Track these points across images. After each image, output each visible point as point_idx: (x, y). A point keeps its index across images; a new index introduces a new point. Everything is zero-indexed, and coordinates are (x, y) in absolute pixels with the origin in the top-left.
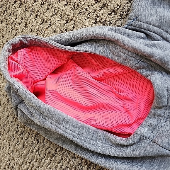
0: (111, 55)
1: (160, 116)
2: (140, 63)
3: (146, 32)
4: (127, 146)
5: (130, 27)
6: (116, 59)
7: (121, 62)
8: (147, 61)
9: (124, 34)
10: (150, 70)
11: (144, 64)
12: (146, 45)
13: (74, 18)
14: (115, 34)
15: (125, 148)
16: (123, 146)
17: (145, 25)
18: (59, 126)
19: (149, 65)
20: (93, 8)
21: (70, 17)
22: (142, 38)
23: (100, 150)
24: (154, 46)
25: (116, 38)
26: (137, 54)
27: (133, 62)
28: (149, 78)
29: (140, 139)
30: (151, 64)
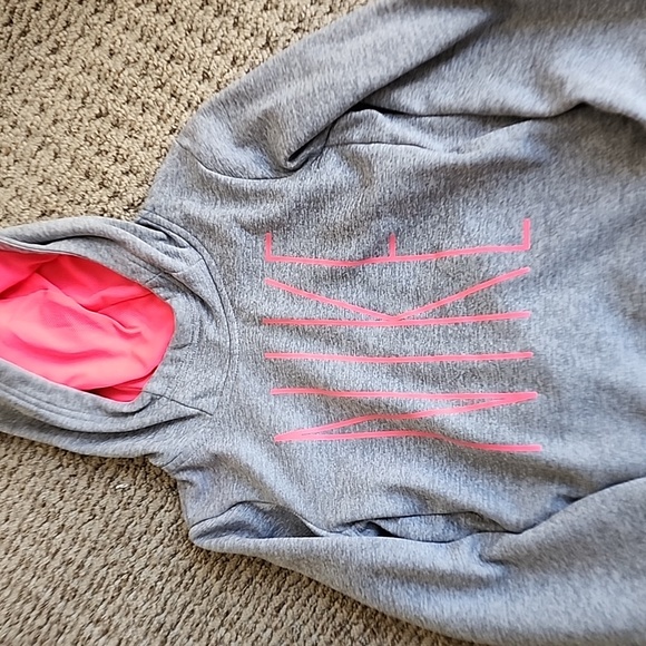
0: (113, 262)
1: (180, 360)
2: (156, 279)
3: (167, 231)
4: (133, 413)
5: (145, 221)
6: (119, 269)
7: (128, 274)
8: (166, 276)
9: (134, 232)
10: (171, 290)
11: (161, 280)
12: (166, 253)
13: (60, 209)
14: (121, 231)
15: (130, 417)
16: (126, 415)
17: (166, 223)
18: (12, 390)
19: (170, 282)
20: (96, 196)
21: (51, 207)
22: (161, 239)
23: (87, 426)
24: (177, 255)
25: (123, 237)
26: (153, 265)
27: (146, 277)
28: (168, 301)
29: (152, 399)
30: (173, 281)
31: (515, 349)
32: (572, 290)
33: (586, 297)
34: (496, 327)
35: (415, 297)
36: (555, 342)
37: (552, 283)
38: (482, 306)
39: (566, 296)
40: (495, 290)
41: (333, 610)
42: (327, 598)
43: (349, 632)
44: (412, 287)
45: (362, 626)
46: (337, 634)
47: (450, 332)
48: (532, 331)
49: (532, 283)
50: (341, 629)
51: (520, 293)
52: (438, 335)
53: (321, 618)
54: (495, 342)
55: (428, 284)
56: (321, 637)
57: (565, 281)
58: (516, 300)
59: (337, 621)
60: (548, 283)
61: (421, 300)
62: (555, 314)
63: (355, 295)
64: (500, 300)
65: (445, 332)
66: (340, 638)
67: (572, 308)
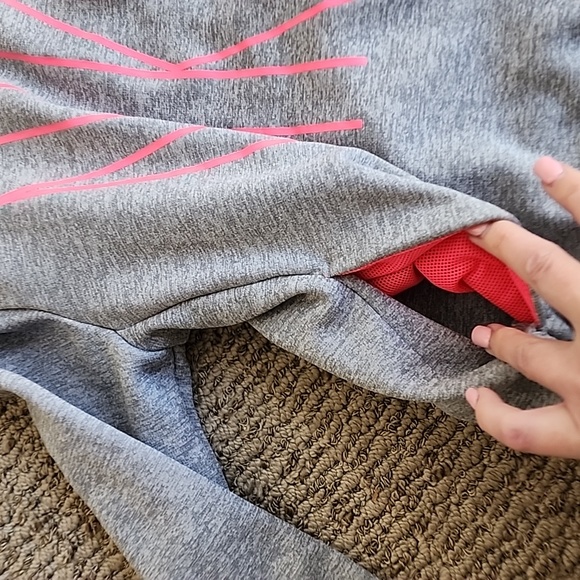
31: (340, 115)
32: (434, 31)
33: (454, 43)
34: (317, 81)
35: (210, 35)
36: (399, 107)
37: (406, 16)
38: (302, 49)
39: (424, 39)
40: (321, 21)
41: (38, 492)
42: (32, 474)
43: (56, 525)
44: (206, 20)
45: (75, 518)
46: (38, 527)
47: (255, 90)
48: (367, 88)
49: (376, 14)
50: (46, 521)
51: (357, 28)
52: (239, 95)
53: (19, 502)
54: (315, 105)
55: (227, 15)
56: (17, 529)
57: (425, 15)
58: (350, 39)
59: (43, 507)
60: (401, 17)
61: (218, 41)
62: (404, 63)
63: (124, 30)
64: (326, 38)
65: (248, 90)
66: (42, 532)
67: (430, 57)
